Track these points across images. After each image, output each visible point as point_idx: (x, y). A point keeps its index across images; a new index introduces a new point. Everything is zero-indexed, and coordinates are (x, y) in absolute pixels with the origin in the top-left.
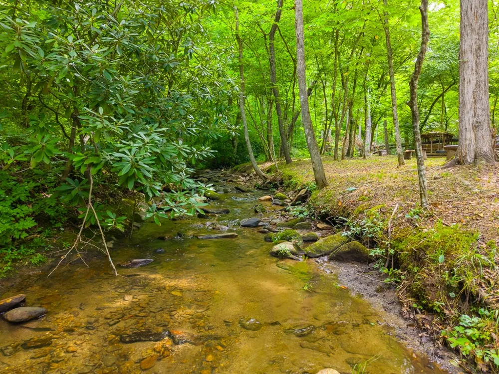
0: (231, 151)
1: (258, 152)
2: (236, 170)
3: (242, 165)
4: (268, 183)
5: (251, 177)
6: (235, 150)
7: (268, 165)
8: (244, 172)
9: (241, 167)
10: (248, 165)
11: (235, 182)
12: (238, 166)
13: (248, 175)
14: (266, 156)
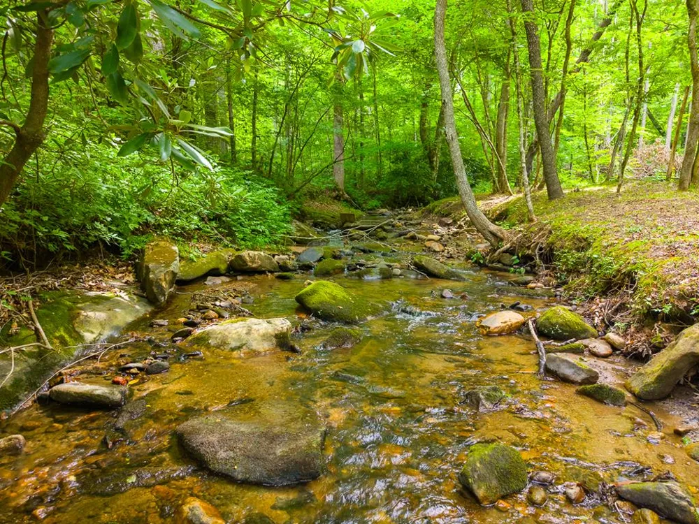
0: (428, 176)
1: (475, 178)
2: (430, 211)
3: (445, 200)
4: (504, 252)
5: (460, 227)
6: (435, 174)
7: (499, 202)
8: (447, 216)
9: (440, 205)
10: (454, 200)
11: (423, 240)
12: (436, 203)
13: (455, 222)
14: (494, 182)
